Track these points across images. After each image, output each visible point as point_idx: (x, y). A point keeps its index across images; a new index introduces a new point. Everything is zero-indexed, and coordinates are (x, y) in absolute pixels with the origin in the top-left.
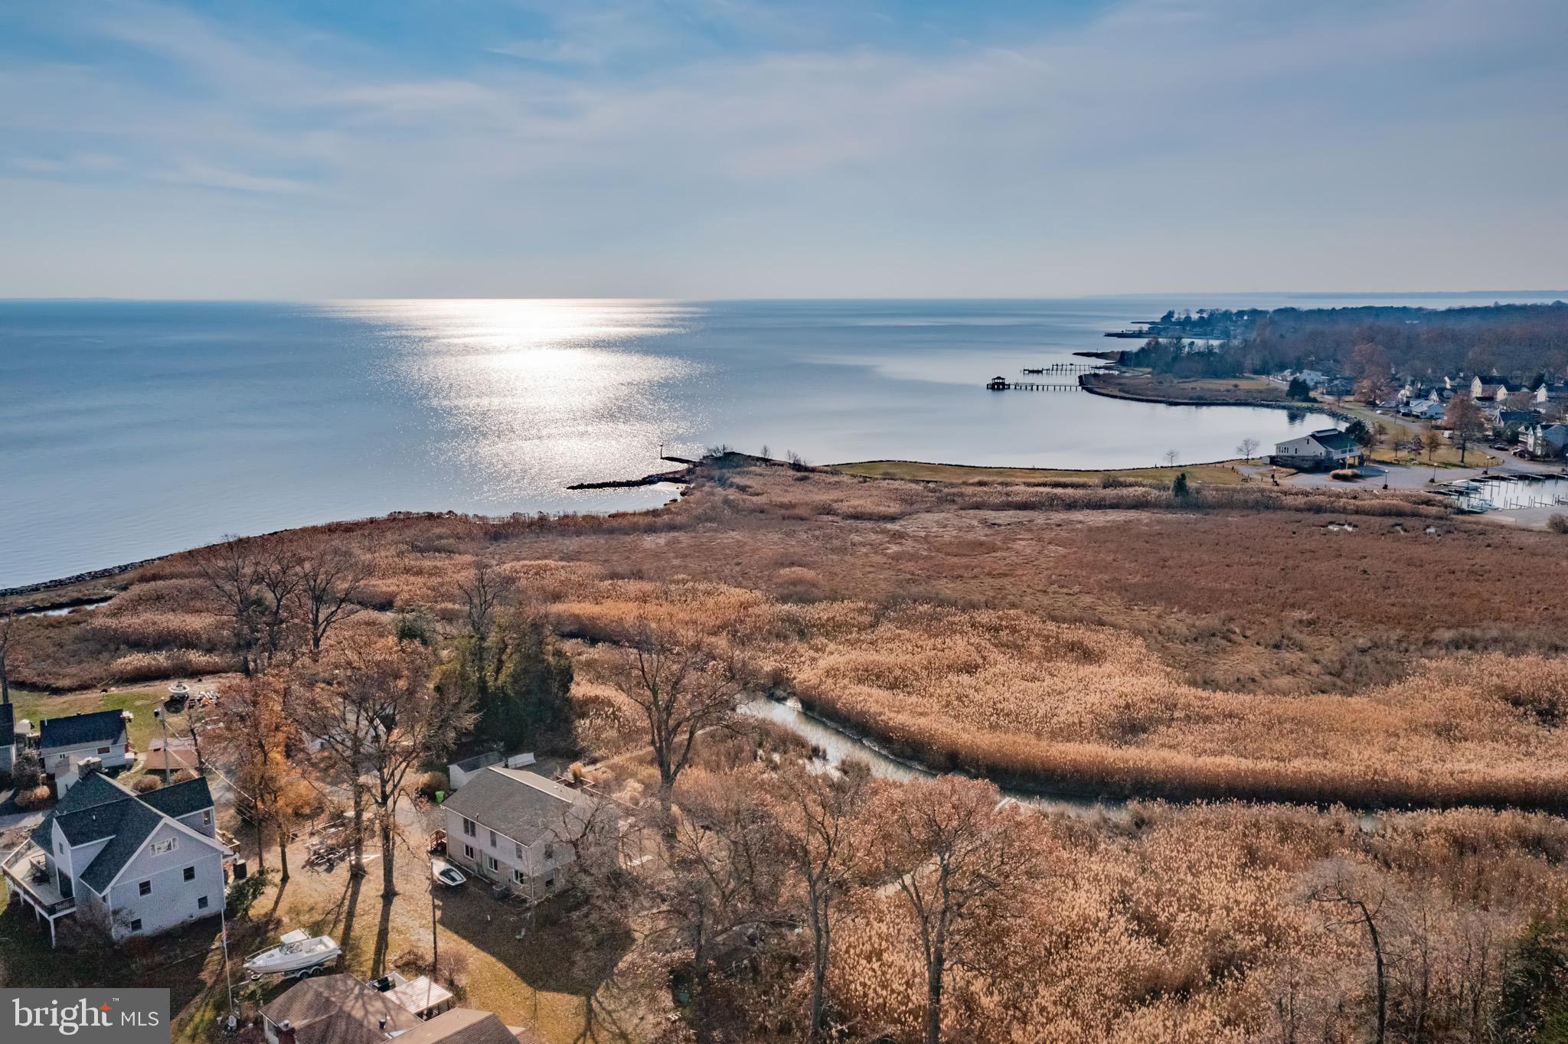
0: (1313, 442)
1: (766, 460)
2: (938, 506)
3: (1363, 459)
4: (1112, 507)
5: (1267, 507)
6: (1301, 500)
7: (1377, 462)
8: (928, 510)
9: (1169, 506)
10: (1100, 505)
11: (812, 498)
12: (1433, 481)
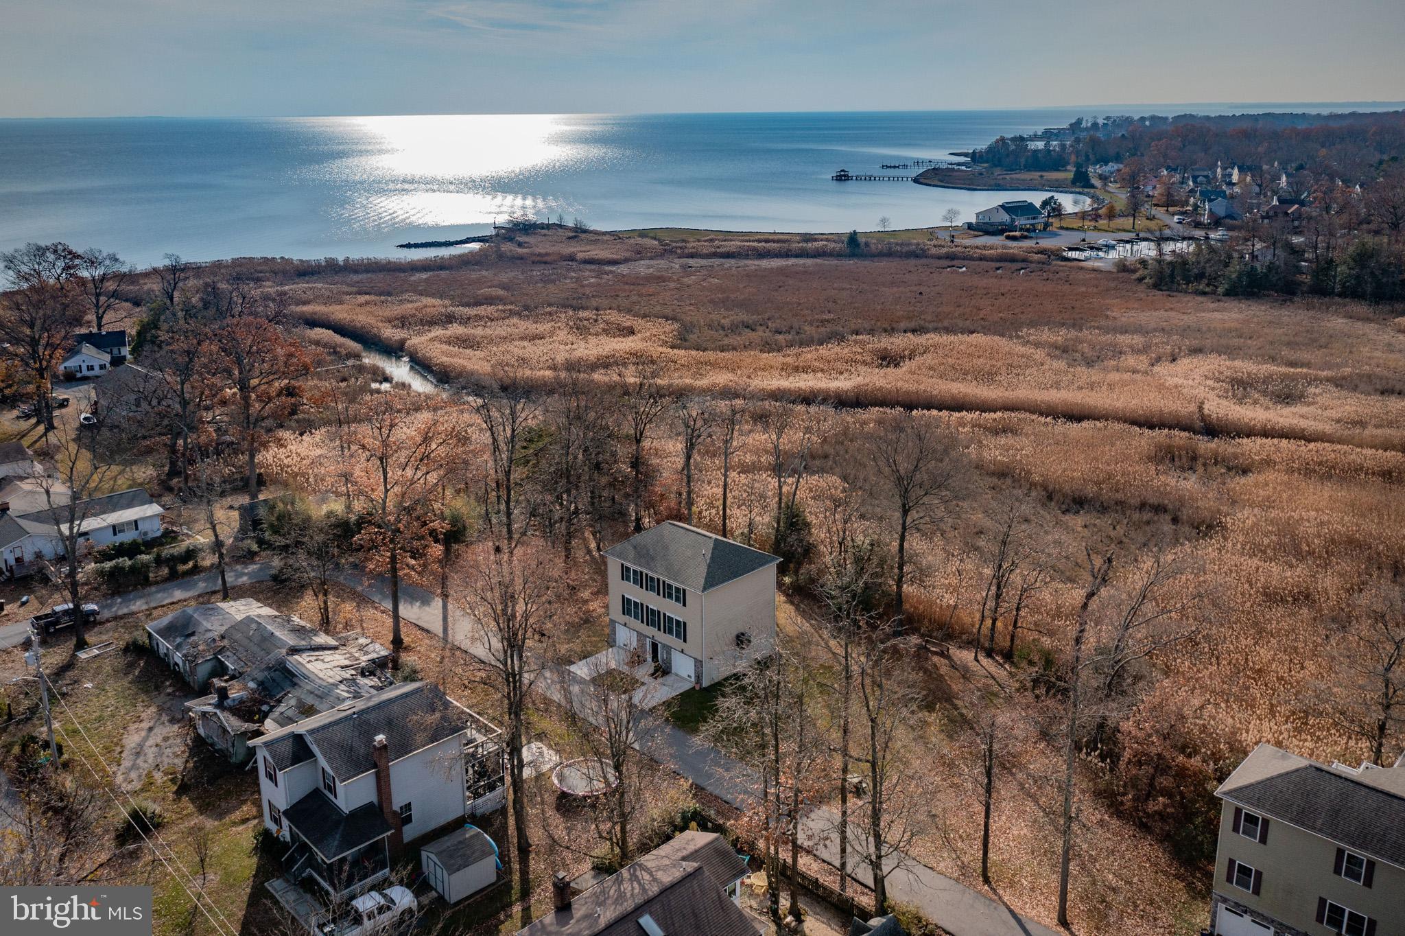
0: (1001, 210)
1: (560, 226)
2: (661, 255)
3: (1047, 225)
4: (797, 256)
5: (917, 256)
6: (944, 250)
7: (1062, 228)
8: (651, 258)
9: (839, 255)
10: (787, 255)
11: (567, 250)
12: (1084, 240)
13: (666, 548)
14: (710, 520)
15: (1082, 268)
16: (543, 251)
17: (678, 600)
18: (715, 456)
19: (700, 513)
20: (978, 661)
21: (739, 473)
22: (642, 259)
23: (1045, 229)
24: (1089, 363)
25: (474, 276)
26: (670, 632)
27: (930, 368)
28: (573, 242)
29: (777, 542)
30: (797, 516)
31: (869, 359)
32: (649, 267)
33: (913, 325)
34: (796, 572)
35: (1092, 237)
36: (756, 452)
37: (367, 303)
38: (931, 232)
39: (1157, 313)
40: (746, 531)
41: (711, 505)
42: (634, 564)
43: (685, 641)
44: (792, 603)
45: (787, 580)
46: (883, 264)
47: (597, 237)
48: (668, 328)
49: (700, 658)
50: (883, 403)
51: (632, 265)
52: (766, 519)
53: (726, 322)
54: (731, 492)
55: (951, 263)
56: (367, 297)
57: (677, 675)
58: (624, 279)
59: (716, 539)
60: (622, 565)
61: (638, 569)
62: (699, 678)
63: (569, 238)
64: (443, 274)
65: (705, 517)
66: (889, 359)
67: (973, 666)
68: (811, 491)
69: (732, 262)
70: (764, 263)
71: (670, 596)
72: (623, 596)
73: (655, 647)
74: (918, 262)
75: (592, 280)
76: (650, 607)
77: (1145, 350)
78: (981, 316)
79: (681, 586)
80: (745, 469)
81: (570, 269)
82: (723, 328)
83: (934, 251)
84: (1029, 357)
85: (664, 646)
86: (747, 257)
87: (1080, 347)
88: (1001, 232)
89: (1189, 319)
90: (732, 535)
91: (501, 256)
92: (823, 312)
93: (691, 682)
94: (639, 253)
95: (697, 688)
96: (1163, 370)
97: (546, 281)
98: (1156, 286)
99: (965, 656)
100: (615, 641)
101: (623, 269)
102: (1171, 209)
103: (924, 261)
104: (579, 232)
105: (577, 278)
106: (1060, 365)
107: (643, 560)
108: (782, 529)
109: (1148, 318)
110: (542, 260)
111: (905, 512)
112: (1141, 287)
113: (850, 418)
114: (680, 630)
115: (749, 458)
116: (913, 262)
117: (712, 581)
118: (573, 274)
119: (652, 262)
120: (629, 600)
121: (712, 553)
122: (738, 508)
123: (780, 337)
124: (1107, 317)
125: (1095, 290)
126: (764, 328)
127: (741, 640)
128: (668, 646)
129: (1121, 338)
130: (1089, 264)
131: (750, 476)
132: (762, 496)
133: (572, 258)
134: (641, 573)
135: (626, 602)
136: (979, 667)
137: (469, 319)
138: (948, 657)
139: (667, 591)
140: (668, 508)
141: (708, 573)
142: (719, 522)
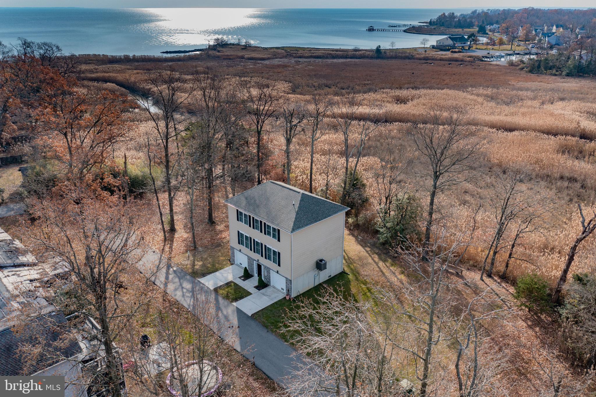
0: (448, 39)
1: (238, 44)
2: (285, 57)
3: (470, 47)
4: (351, 58)
5: (409, 59)
6: (422, 56)
7: (477, 49)
8: (281, 58)
9: (372, 58)
10: (346, 57)
11: (240, 54)
12: (489, 53)
13: (268, 199)
14: (302, 182)
15: (491, 64)
16: (229, 54)
17: (274, 236)
18: (307, 146)
19: (297, 177)
20: (483, 280)
21: (321, 155)
22: (276, 58)
23: (469, 49)
24: (507, 104)
25: (194, 64)
26: (269, 259)
27: (424, 105)
28: (244, 51)
29: (344, 196)
30: (357, 179)
31: (390, 100)
32: (279, 61)
33: (411, 85)
34: (356, 216)
35: (492, 52)
36: (330, 143)
37: (138, 73)
38: (415, 49)
39: (534, 83)
40: (324, 188)
41: (303, 173)
42: (245, 210)
43: (279, 265)
44: (353, 235)
45: (350, 220)
46: (394, 61)
47: (256, 49)
48: (286, 85)
49: (289, 278)
50: (400, 121)
51: (271, 61)
52: (337, 181)
53: (316, 84)
54: (316, 165)
55: (426, 62)
56: (138, 71)
57: (274, 287)
58: (267, 66)
59: (303, 194)
60: (237, 210)
61: (248, 214)
62: (289, 291)
63: (242, 49)
64: (179, 63)
65: (300, 180)
66: (400, 100)
67: (480, 283)
68: (363, 166)
69: (320, 60)
70: (335, 61)
71: (269, 234)
72: (238, 232)
73: (259, 267)
74: (410, 61)
75: (251, 66)
76: (256, 240)
77: (534, 98)
78: (445, 83)
79: (277, 228)
80: (324, 153)
81: (242, 62)
82: (314, 86)
83: (417, 56)
84: (475, 100)
85: (265, 267)
86: (327, 58)
87: (500, 97)
88: (448, 50)
89: (552, 86)
90: (316, 191)
91: (209, 56)
92: (365, 80)
93: (283, 293)
94: (275, 55)
95: (288, 298)
96: (548, 107)
97: (228, 66)
98: (531, 71)
99: (474, 276)
100: (234, 261)
101: (267, 62)
102: (527, 42)
103: (412, 60)
104: (247, 47)
105: (244, 66)
106: (492, 104)
107: (251, 208)
108: (347, 188)
109: (529, 84)
110: (228, 58)
111: (437, 177)
112: (522, 72)
113: (383, 128)
114: (277, 258)
115: (326, 147)
116: (407, 61)
117: (299, 224)
118: (242, 64)
119: (281, 60)
120: (242, 235)
121: (300, 204)
122: (320, 174)
123: (344, 91)
124: (510, 84)
125: (500, 73)
126: (335, 87)
127: (320, 265)
128: (268, 268)
129: (520, 93)
130: (494, 63)
131: (328, 157)
132: (335, 168)
133: (242, 57)
134: (250, 216)
135: (240, 235)
136: (485, 285)
137: (186, 80)
138: (462, 277)
139: (266, 230)
140: (277, 173)
141: (296, 218)
142: (307, 182)
